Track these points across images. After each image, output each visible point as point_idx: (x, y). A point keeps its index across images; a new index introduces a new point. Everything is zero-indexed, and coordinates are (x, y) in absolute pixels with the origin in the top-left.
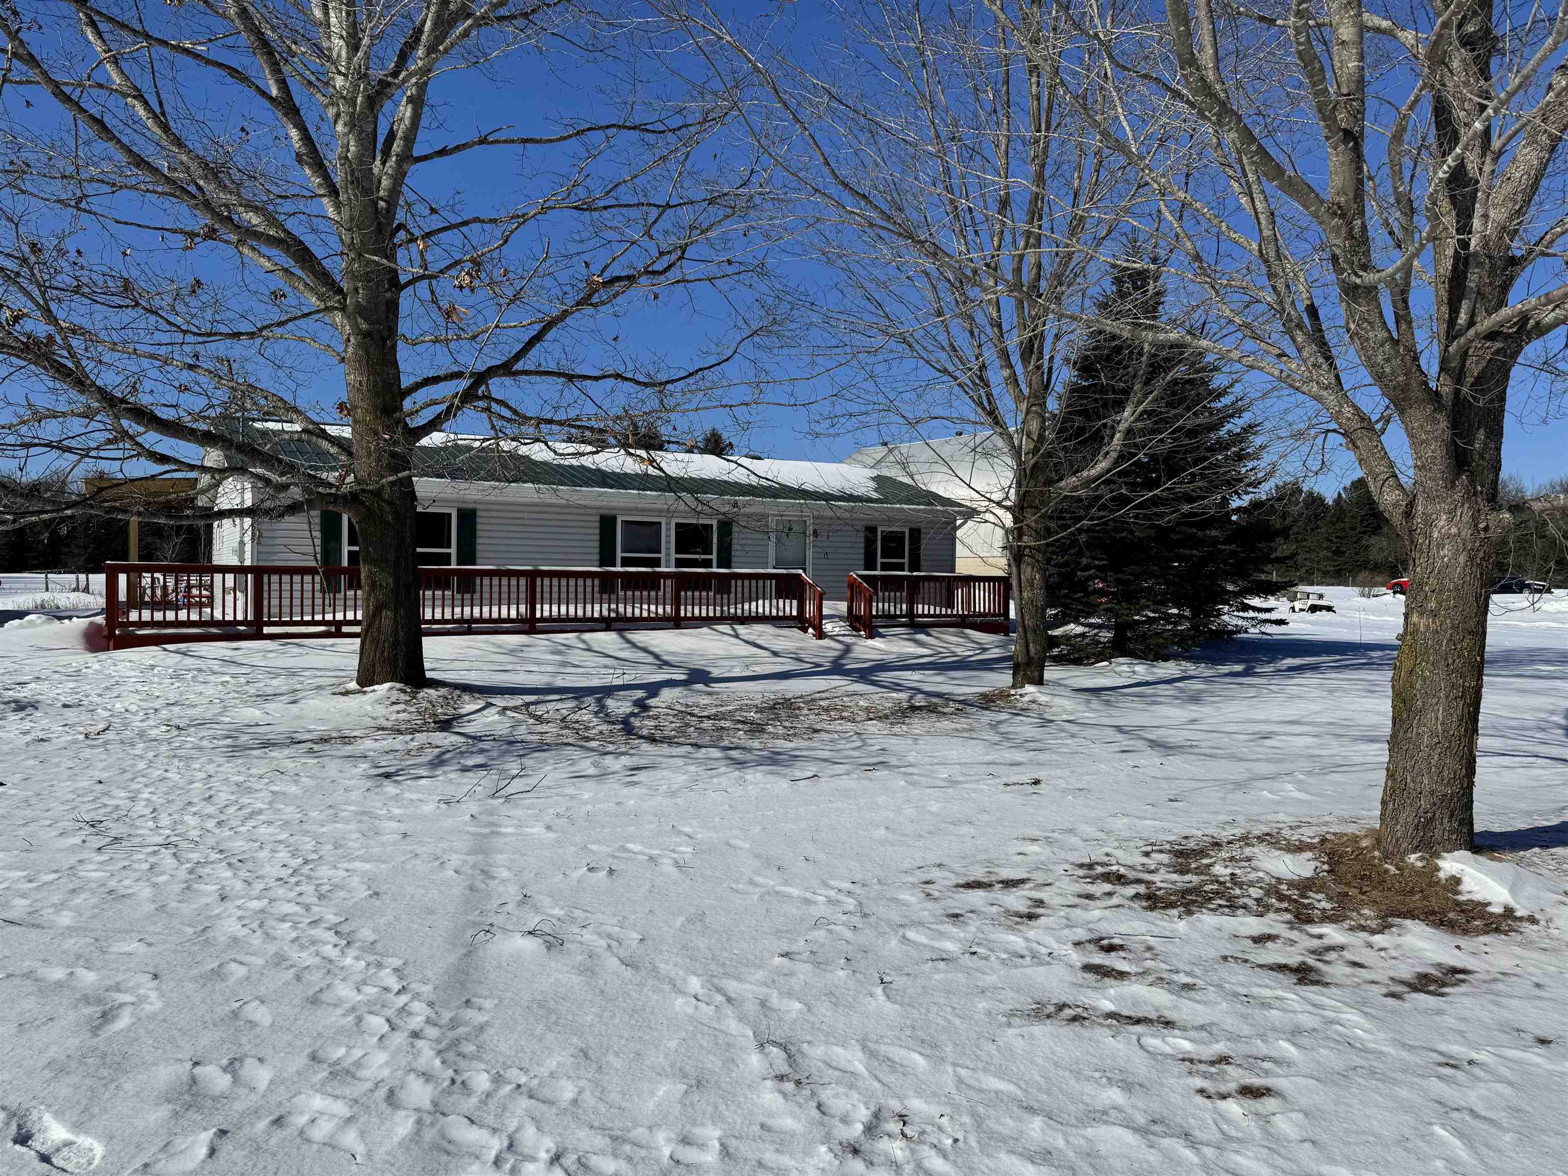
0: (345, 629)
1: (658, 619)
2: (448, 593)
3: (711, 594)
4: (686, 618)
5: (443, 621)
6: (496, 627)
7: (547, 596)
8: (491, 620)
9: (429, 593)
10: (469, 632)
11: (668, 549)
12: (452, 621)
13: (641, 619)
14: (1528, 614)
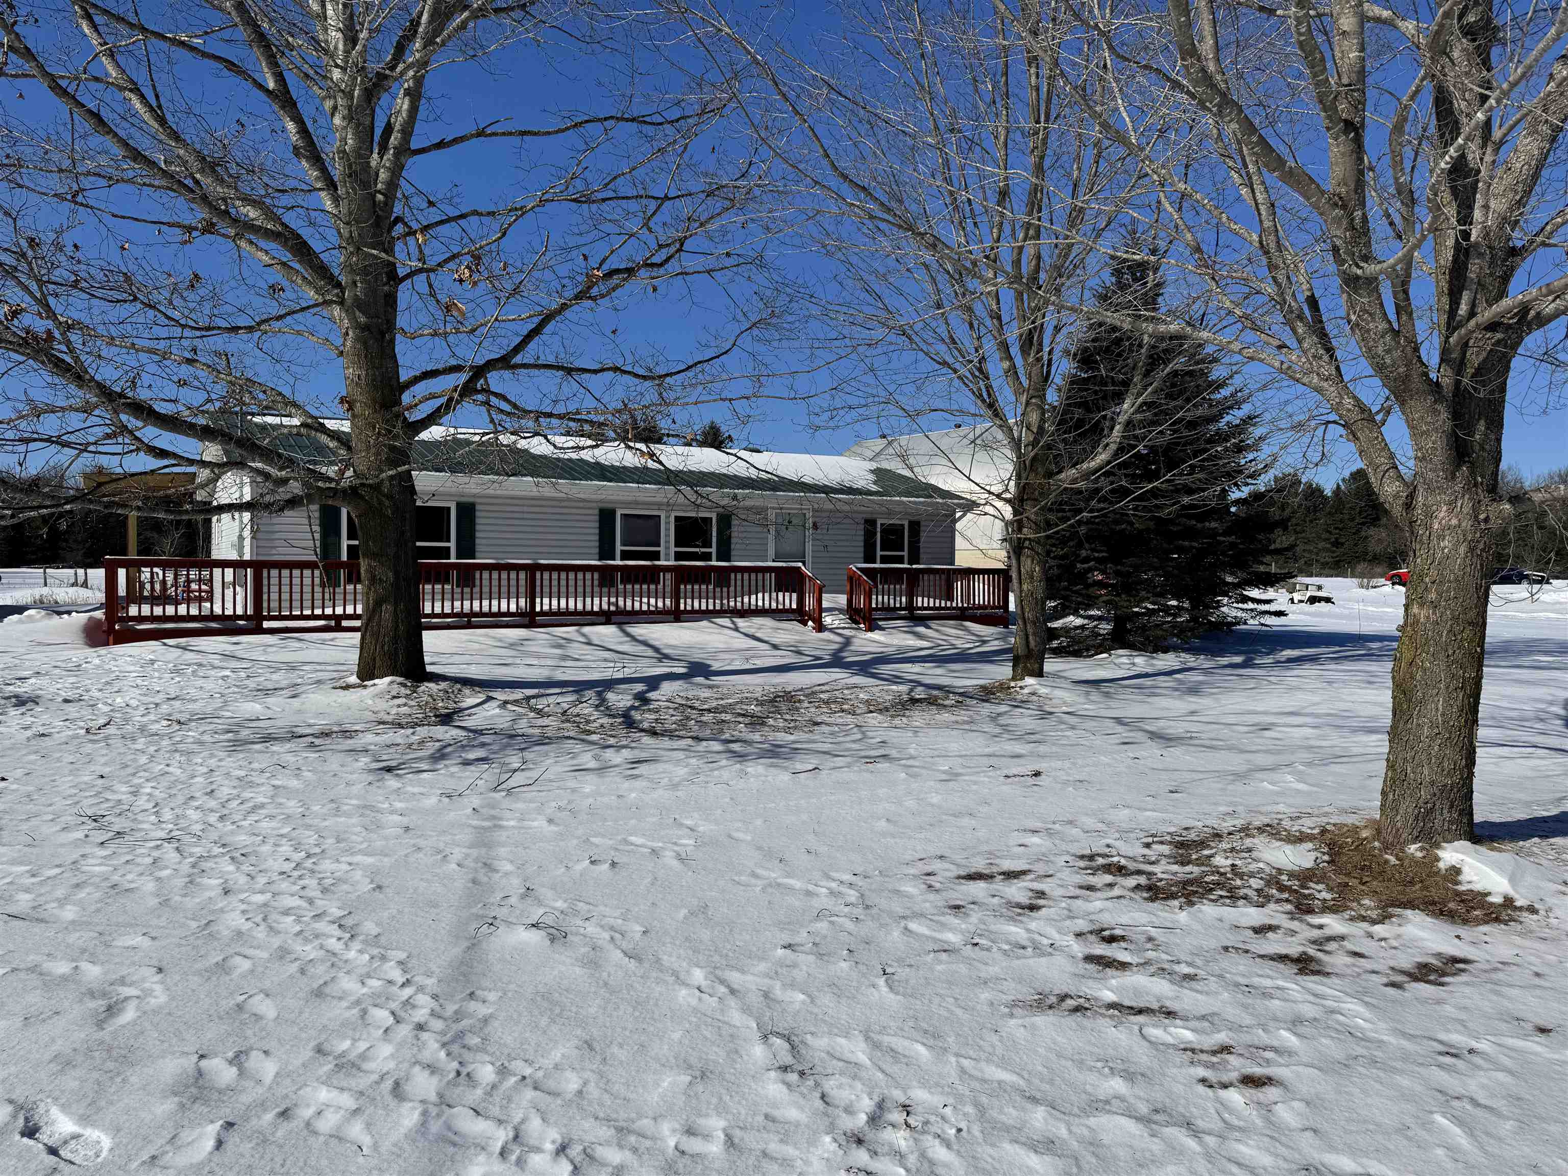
0: (345, 623)
1: (658, 612)
2: (448, 587)
3: (711, 587)
4: (686, 611)
5: (443, 615)
6: (496, 620)
7: (546, 590)
8: (490, 614)
9: (428, 587)
10: (469, 626)
11: (667, 542)
12: (452, 615)
13: (641, 612)
14: (1527, 605)
